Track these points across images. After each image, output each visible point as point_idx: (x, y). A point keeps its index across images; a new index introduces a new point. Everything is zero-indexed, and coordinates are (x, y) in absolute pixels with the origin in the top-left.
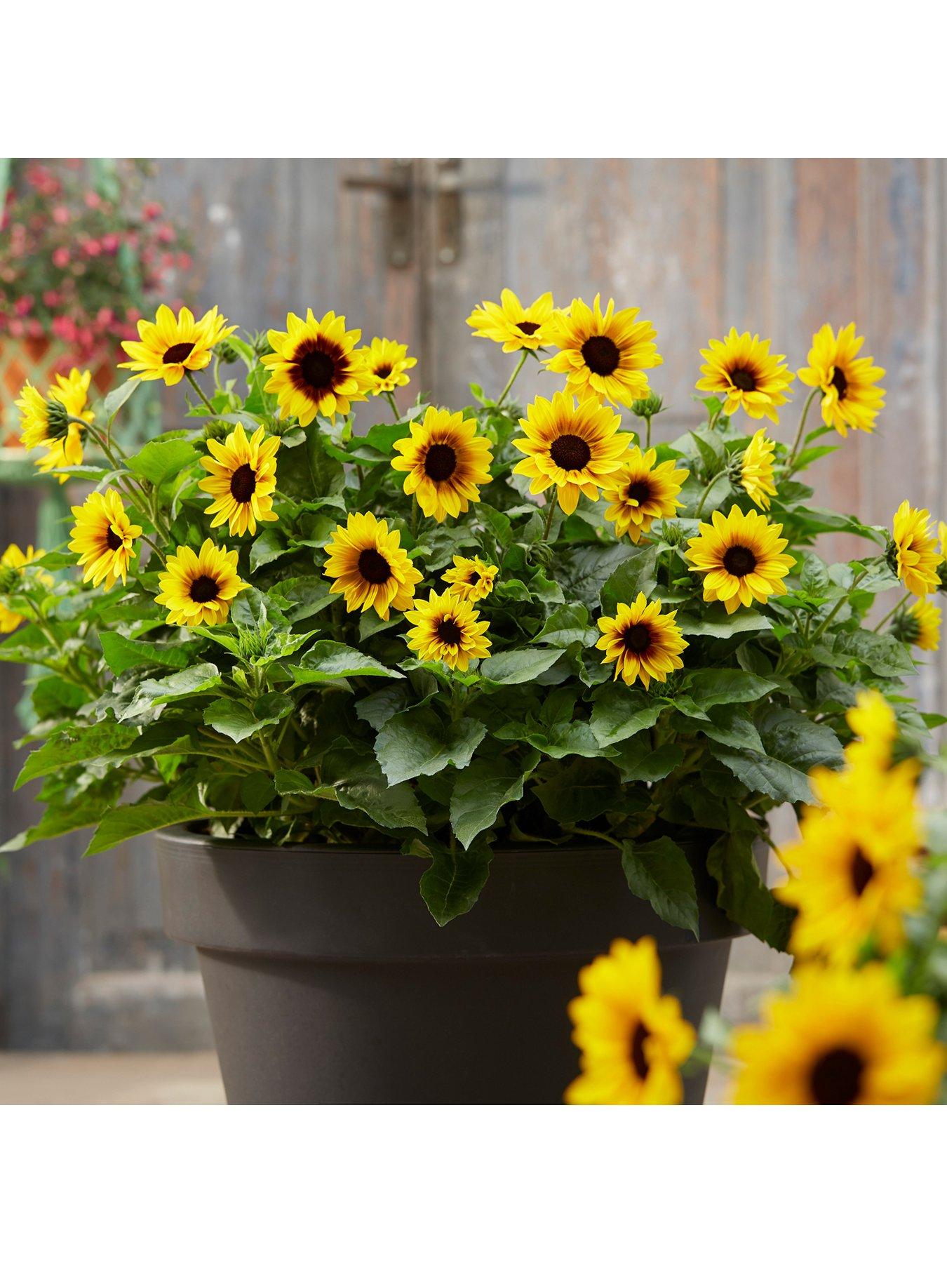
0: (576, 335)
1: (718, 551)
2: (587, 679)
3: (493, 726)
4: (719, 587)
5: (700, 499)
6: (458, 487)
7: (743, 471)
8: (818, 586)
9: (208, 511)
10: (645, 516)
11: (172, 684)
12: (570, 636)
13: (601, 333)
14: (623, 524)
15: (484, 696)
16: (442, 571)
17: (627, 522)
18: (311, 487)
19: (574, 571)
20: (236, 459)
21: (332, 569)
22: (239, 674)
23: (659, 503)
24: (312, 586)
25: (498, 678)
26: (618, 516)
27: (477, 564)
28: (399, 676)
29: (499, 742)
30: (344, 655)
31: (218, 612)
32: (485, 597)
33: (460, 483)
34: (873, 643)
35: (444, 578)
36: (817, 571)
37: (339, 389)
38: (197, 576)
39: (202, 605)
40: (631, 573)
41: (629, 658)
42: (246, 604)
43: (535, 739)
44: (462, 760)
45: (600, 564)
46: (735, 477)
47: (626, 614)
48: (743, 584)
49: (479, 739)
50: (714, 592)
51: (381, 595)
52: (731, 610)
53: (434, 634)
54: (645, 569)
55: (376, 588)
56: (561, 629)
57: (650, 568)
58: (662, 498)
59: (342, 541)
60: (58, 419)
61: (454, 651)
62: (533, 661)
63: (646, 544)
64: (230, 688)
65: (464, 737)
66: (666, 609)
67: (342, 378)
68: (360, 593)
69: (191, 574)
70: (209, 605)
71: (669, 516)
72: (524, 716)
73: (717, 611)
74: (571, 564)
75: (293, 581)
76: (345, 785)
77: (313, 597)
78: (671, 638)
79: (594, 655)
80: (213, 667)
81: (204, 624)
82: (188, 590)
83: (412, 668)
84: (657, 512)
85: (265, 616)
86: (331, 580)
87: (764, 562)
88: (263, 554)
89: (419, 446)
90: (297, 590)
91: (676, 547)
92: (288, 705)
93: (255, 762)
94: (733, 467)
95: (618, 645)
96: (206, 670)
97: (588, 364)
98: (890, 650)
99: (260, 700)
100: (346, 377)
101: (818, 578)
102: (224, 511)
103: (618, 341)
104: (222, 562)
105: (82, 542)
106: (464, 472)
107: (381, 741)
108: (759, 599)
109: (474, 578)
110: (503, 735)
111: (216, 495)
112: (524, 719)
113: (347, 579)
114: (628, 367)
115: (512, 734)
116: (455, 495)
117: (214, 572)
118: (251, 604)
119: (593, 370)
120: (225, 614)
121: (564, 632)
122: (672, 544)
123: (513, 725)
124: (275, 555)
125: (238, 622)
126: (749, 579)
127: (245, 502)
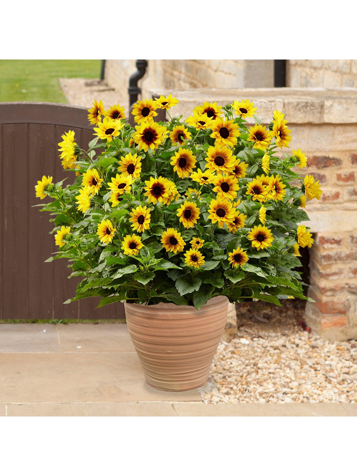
0: (219, 182)
1: (255, 235)
2: (225, 268)
3: (203, 280)
4: (256, 244)
5: (248, 222)
6: (192, 220)
7: (259, 216)
8: (277, 244)
9: (132, 226)
10: (236, 227)
11: (125, 270)
12: (221, 257)
13: (225, 181)
14: (231, 229)
15: (200, 273)
16: (190, 241)
17: (232, 228)
18: (154, 219)
19: (218, 240)
20: (139, 214)
21: (163, 241)
22: (142, 268)
23: (240, 224)
24: (157, 245)
25: (204, 268)
26: (230, 227)
27: (199, 239)
28: (181, 269)
29: (204, 284)
30: (167, 263)
31: (137, 252)
32: (201, 247)
33: (192, 219)
34: (291, 258)
35: (190, 243)
36: (277, 240)
37: (163, 196)
38: (131, 243)
39: (132, 250)
40: (235, 242)
41: (235, 262)
42: (143, 250)
43: (213, 283)
44: (197, 289)
45: (225, 238)
46: (257, 217)
47: (235, 252)
48: (261, 244)
49: (200, 283)
50: (254, 245)
51: (175, 248)
52: (258, 250)
53: (191, 259)
54: (238, 241)
55: (174, 246)
56: (218, 255)
57: (239, 241)
58: (241, 223)
59: (165, 234)
60: (93, 203)
61: (196, 263)
62: (212, 264)
63: (237, 235)
64: (139, 271)
65: (196, 282)
66: (244, 251)
67: (163, 193)
68: (169, 247)
69: (130, 242)
70: (134, 250)
71: (243, 227)
72: (209, 276)
73: (255, 251)
74: (217, 238)
75: (152, 243)
76: (166, 294)
77: (157, 247)
78: (245, 257)
79: (227, 262)
80: (135, 266)
81: (133, 255)
82: (129, 246)
83: (184, 266)
84: (239, 226)
85: (149, 254)
86: (162, 244)
87: (267, 238)
88: (145, 237)
89: (183, 210)
90: (153, 246)
91: (245, 236)
92: (154, 275)
93: (140, 287)
94: (257, 214)
95: (233, 259)
96: (133, 267)
97: (222, 190)
98: (295, 260)
99: (146, 274)
100: (164, 192)
101: (277, 242)
102: (136, 226)
103: (229, 184)
104: (137, 239)
105: (100, 233)
106: (193, 216)
107: (177, 284)
108: (265, 247)
109: (198, 243)
110: (205, 282)
111: (133, 222)
112: (209, 277)
113: (166, 244)
114: (232, 190)
115: (207, 282)
116: (191, 222)
117: (135, 242)
118: (144, 250)
119: (223, 191)
120: (138, 252)
121: (219, 256)
122: (244, 235)
123: (207, 279)
124: (148, 237)
125: (142, 255)
126: (263, 242)
127: (141, 224)
